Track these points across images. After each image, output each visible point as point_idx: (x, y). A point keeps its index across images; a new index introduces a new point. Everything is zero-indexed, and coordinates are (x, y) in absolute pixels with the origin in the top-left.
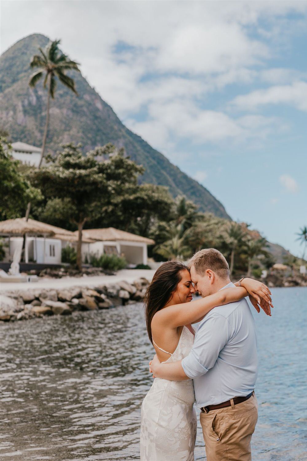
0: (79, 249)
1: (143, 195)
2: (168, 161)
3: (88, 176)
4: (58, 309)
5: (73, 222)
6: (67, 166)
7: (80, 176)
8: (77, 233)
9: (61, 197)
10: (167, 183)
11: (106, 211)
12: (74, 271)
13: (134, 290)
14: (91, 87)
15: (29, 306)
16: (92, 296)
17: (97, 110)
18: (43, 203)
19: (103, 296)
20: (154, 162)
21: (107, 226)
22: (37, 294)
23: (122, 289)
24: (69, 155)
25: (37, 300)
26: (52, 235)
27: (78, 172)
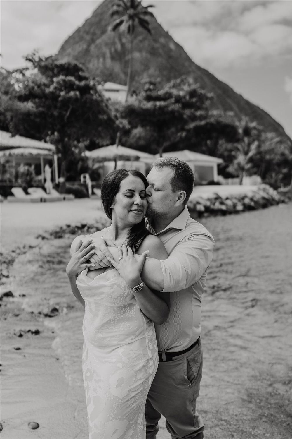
1: (212, 120)
2: (232, 90)
3: (167, 107)
5: (154, 147)
7: (161, 108)
10: (231, 109)
11: (181, 137)
13: (208, 203)
14: (164, 31)
17: (171, 50)
20: (219, 92)
21: (182, 149)
23: (198, 203)
24: (149, 90)
26: (137, 159)
27: (158, 103)
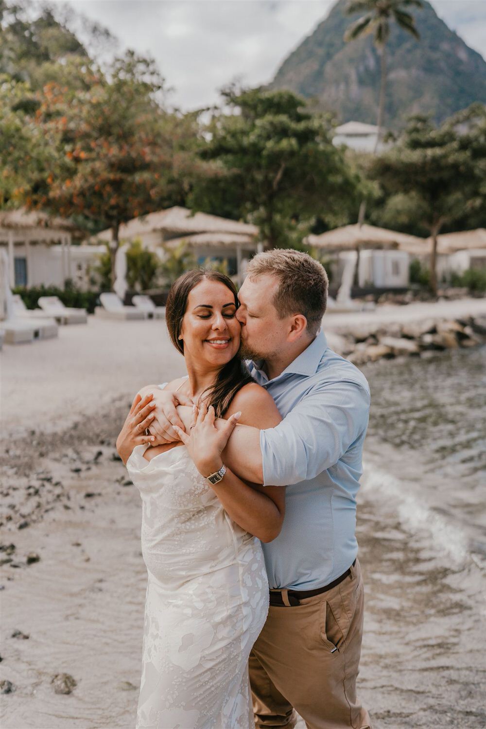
0: (434, 264)
3: (445, 156)
4: (402, 352)
5: (424, 225)
6: (415, 145)
7: (435, 160)
8: (430, 242)
9: (406, 192)
11: (473, 208)
12: (426, 295)
15: (361, 347)
16: (451, 331)
17: (460, 62)
18: (380, 203)
19: (468, 331)
21: (473, 228)
22: (373, 329)
24: (416, 130)
25: (374, 338)
26: (395, 246)
27: (430, 152)
